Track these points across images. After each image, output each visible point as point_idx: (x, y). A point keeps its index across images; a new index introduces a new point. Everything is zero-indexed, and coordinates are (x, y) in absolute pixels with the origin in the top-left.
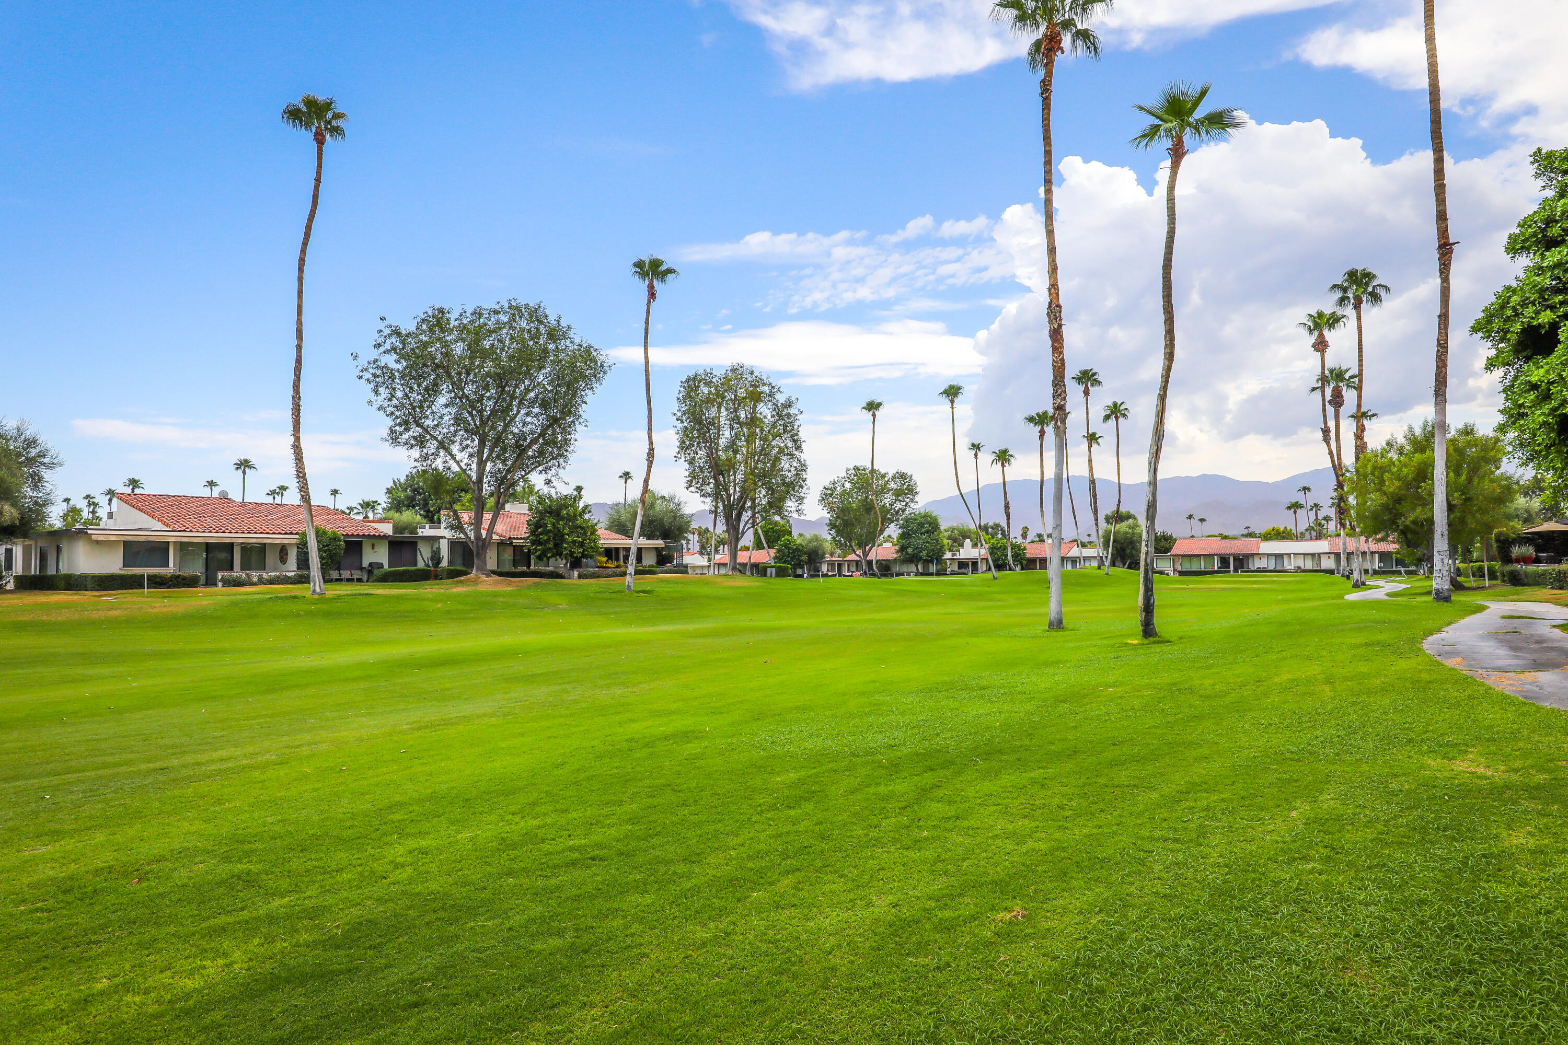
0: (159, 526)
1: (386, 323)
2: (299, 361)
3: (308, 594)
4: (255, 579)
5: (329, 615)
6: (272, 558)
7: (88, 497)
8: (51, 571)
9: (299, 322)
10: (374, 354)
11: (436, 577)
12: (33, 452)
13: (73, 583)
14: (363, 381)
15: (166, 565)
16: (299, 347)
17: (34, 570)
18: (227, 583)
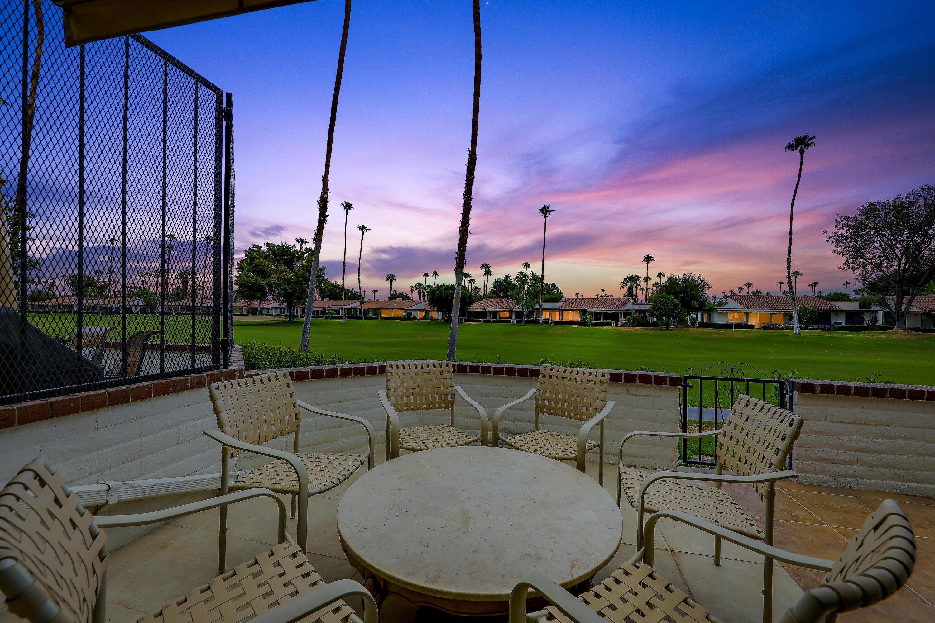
0: (741, 307)
1: (839, 216)
2: (790, 244)
3: (793, 334)
5: (799, 343)
8: (708, 322)
10: (835, 229)
11: (872, 329)
12: (703, 284)
13: (713, 326)
14: (830, 242)
17: (704, 321)
18: (765, 328)
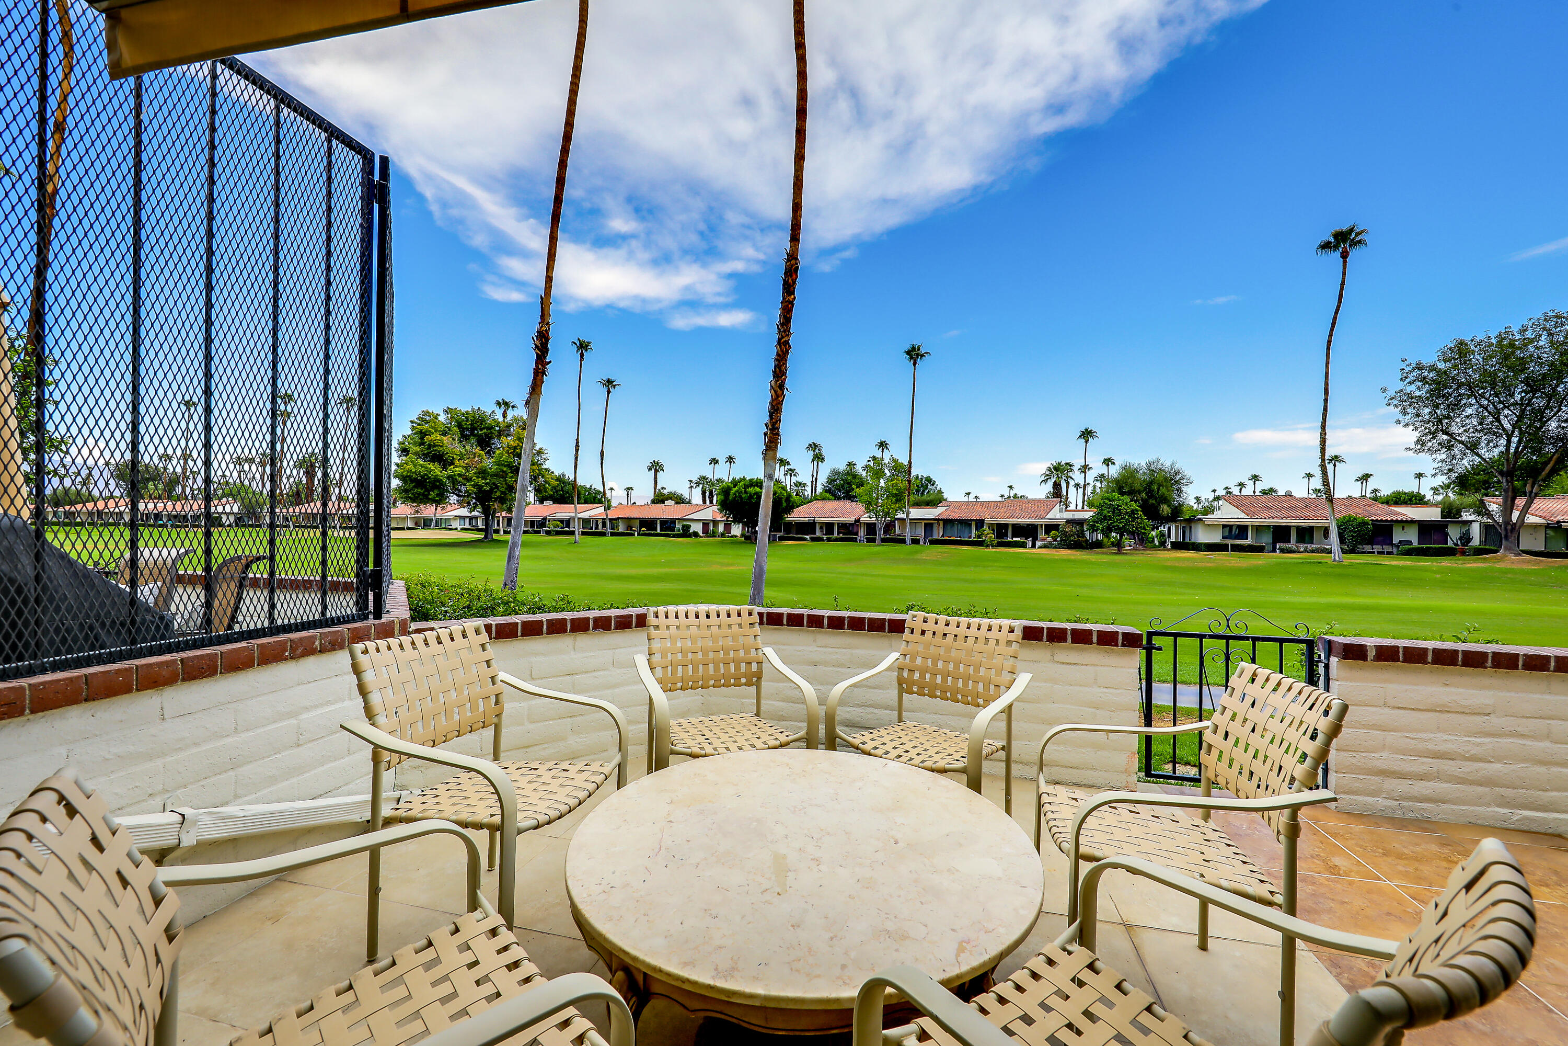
0: (1243, 515)
1: (1407, 362)
2: (1325, 409)
3: (1330, 562)
4: (1302, 549)
5: (1340, 576)
6: (1317, 536)
7: (1226, 488)
8: (1187, 540)
9: (1327, 384)
10: (1400, 385)
11: (1463, 553)
12: (1178, 478)
13: (1196, 547)
14: (1391, 407)
15: (1247, 538)
16: (1326, 400)
17: (1180, 540)
18: (1283, 551)
